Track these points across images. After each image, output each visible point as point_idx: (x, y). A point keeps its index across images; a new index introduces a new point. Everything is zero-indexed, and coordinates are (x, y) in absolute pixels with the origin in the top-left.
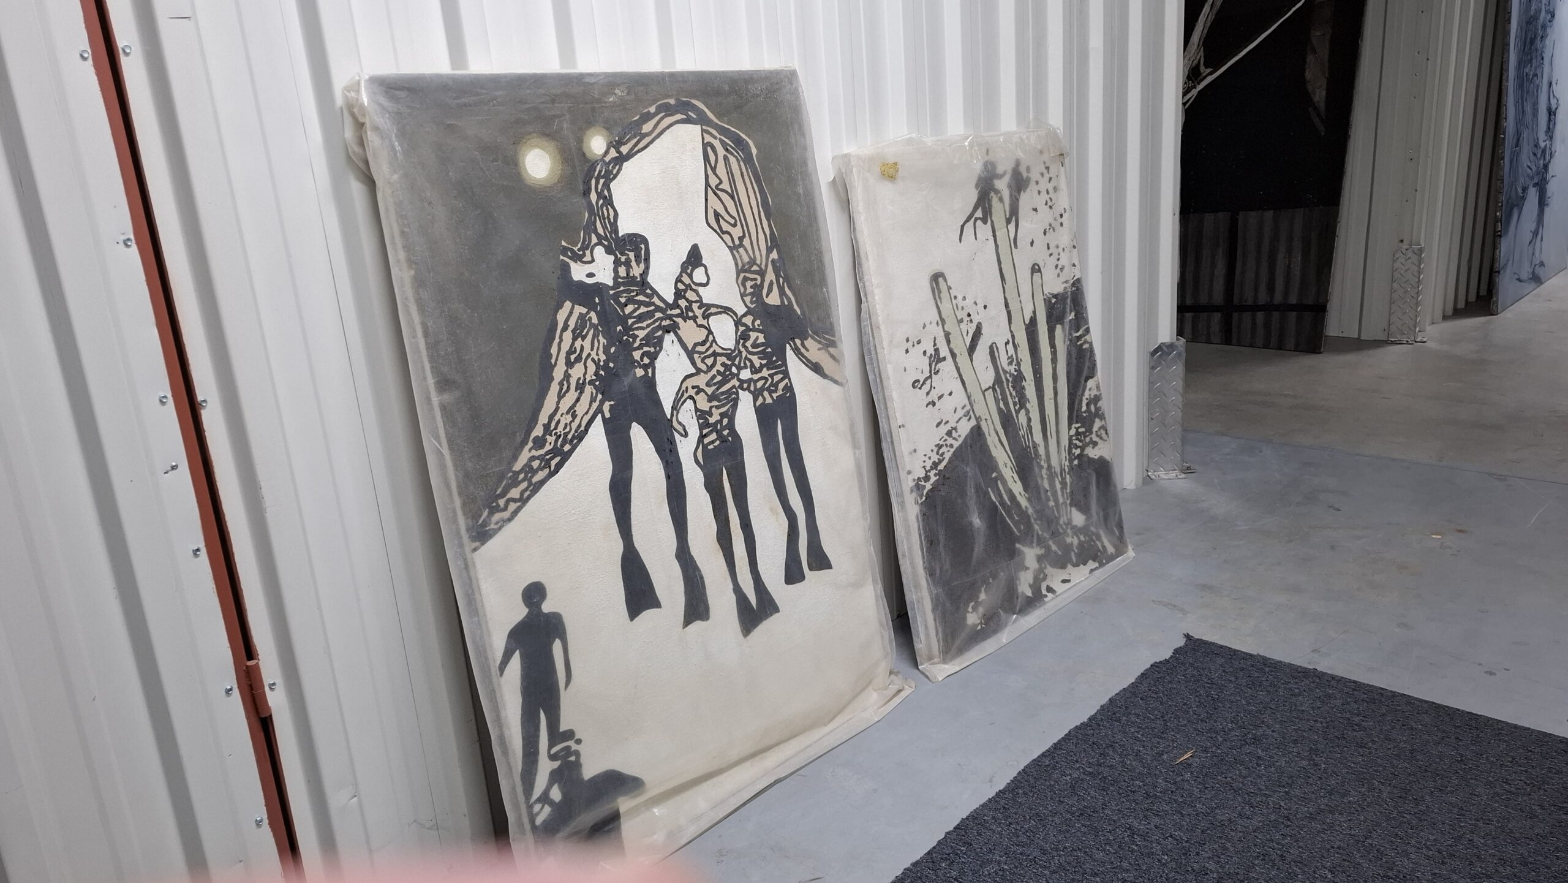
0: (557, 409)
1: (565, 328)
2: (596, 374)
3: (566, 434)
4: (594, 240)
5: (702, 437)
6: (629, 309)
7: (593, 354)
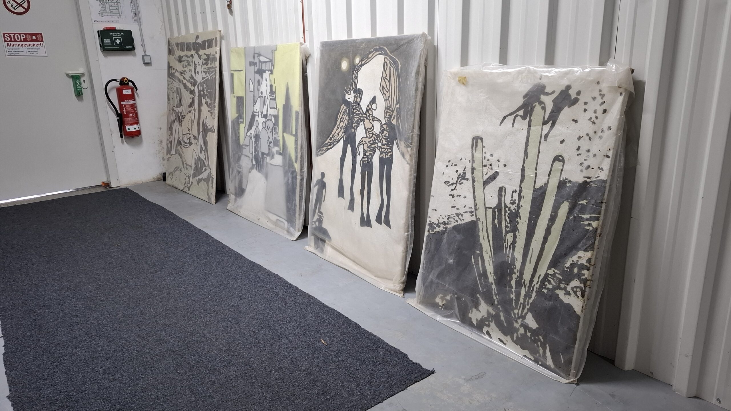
0: (336, 132)
1: (341, 112)
2: (345, 126)
3: (336, 139)
4: (352, 89)
5: (363, 158)
6: (355, 111)
7: (345, 121)
